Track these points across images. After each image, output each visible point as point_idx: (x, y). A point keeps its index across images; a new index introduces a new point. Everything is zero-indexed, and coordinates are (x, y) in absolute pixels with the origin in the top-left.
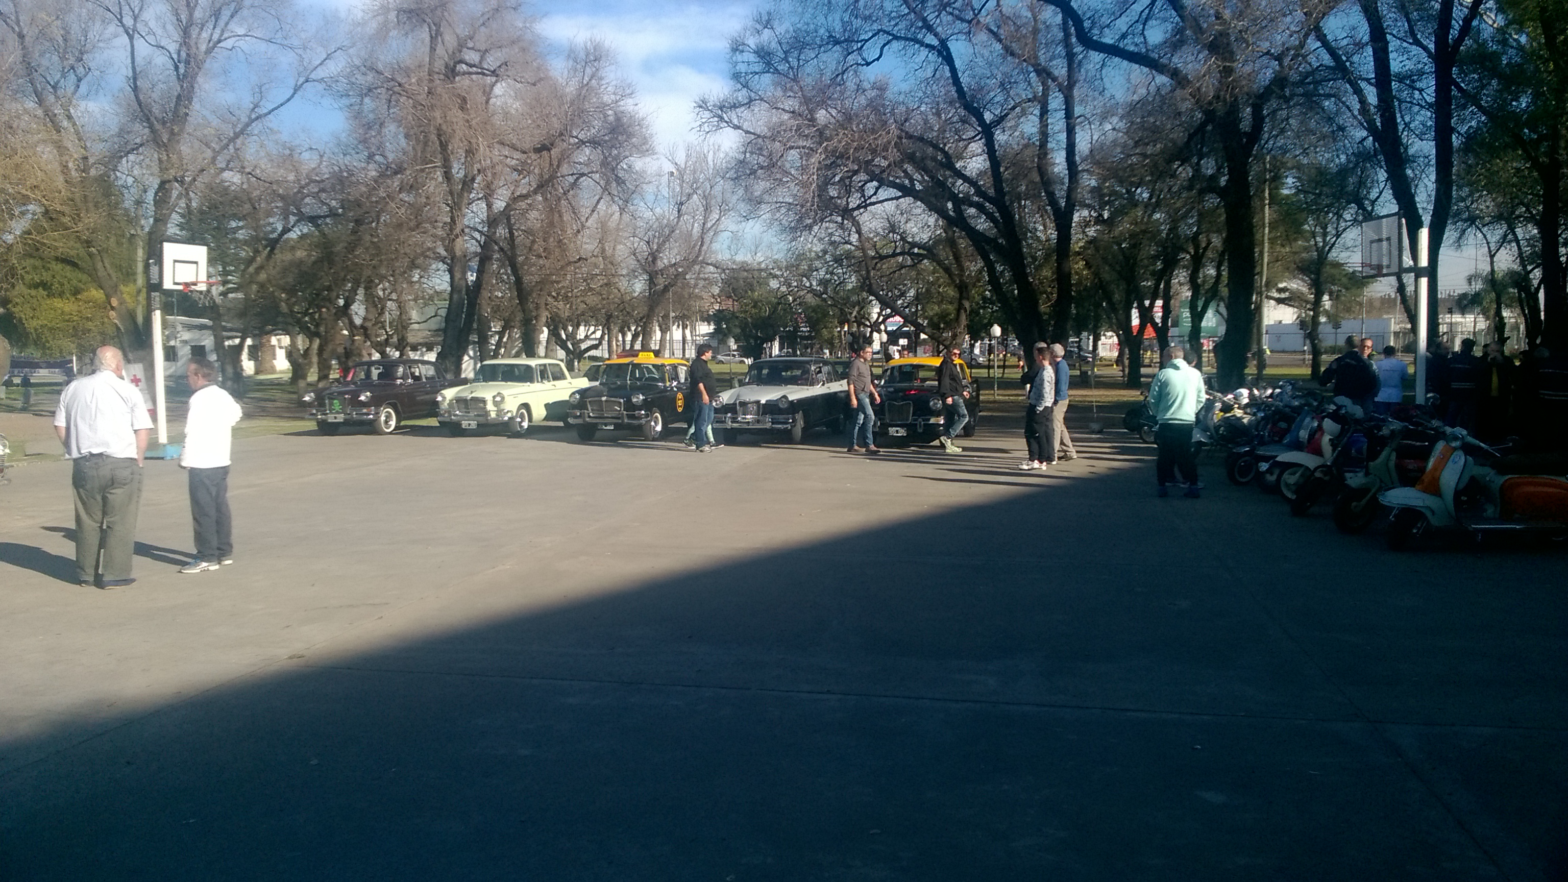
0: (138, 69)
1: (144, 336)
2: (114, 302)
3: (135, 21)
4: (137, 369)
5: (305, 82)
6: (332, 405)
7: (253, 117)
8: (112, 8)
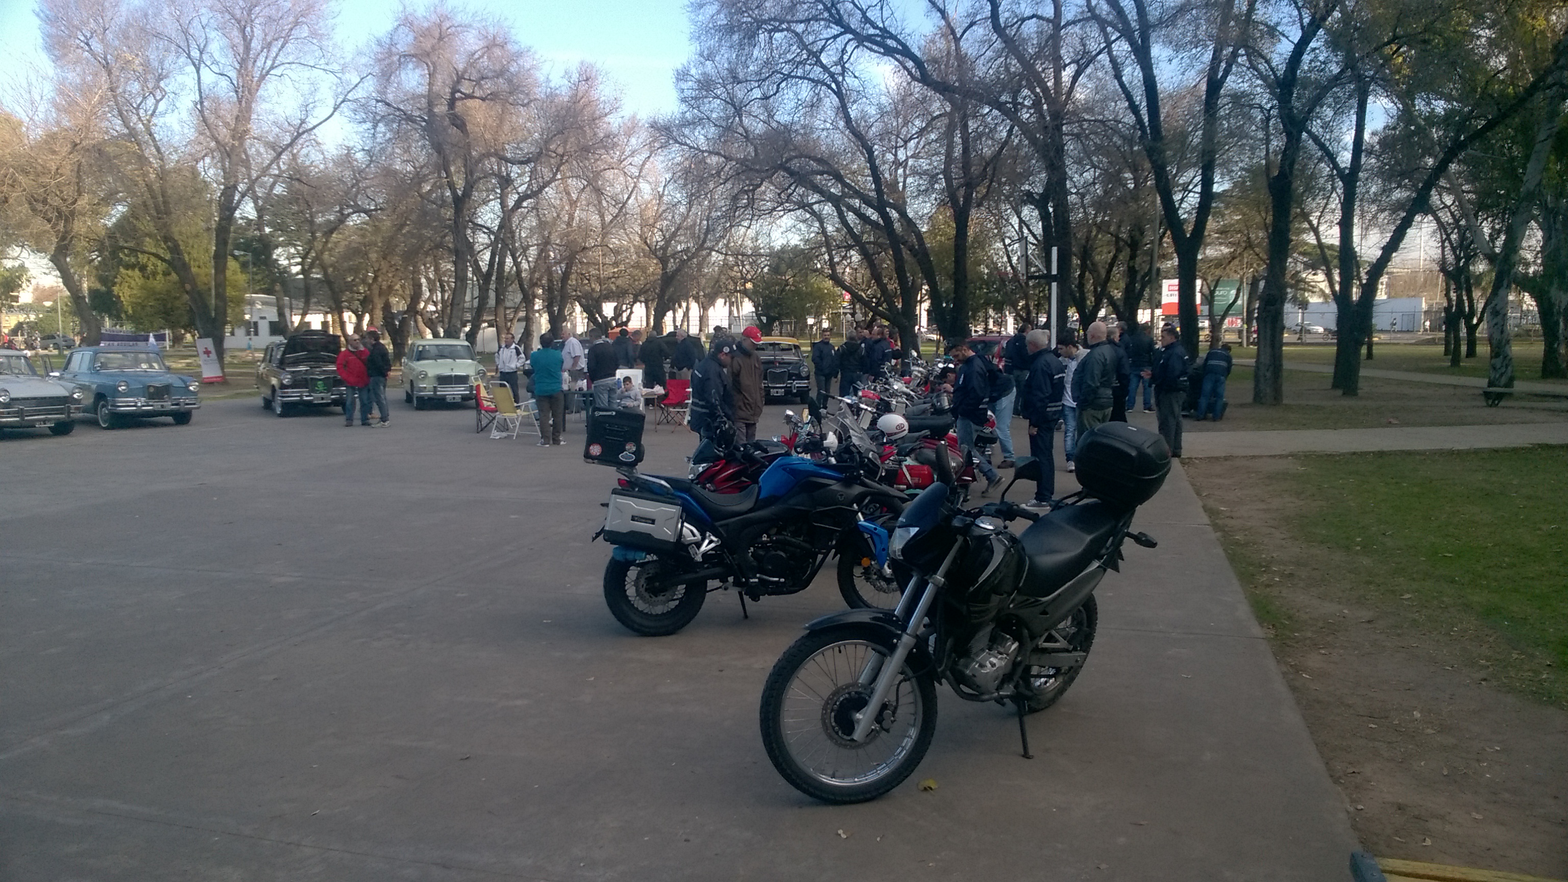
0: (204, 96)
1: (213, 315)
2: (188, 287)
3: (201, 53)
4: (208, 343)
5: (343, 102)
6: (316, 385)
7: (300, 132)
8: (181, 44)
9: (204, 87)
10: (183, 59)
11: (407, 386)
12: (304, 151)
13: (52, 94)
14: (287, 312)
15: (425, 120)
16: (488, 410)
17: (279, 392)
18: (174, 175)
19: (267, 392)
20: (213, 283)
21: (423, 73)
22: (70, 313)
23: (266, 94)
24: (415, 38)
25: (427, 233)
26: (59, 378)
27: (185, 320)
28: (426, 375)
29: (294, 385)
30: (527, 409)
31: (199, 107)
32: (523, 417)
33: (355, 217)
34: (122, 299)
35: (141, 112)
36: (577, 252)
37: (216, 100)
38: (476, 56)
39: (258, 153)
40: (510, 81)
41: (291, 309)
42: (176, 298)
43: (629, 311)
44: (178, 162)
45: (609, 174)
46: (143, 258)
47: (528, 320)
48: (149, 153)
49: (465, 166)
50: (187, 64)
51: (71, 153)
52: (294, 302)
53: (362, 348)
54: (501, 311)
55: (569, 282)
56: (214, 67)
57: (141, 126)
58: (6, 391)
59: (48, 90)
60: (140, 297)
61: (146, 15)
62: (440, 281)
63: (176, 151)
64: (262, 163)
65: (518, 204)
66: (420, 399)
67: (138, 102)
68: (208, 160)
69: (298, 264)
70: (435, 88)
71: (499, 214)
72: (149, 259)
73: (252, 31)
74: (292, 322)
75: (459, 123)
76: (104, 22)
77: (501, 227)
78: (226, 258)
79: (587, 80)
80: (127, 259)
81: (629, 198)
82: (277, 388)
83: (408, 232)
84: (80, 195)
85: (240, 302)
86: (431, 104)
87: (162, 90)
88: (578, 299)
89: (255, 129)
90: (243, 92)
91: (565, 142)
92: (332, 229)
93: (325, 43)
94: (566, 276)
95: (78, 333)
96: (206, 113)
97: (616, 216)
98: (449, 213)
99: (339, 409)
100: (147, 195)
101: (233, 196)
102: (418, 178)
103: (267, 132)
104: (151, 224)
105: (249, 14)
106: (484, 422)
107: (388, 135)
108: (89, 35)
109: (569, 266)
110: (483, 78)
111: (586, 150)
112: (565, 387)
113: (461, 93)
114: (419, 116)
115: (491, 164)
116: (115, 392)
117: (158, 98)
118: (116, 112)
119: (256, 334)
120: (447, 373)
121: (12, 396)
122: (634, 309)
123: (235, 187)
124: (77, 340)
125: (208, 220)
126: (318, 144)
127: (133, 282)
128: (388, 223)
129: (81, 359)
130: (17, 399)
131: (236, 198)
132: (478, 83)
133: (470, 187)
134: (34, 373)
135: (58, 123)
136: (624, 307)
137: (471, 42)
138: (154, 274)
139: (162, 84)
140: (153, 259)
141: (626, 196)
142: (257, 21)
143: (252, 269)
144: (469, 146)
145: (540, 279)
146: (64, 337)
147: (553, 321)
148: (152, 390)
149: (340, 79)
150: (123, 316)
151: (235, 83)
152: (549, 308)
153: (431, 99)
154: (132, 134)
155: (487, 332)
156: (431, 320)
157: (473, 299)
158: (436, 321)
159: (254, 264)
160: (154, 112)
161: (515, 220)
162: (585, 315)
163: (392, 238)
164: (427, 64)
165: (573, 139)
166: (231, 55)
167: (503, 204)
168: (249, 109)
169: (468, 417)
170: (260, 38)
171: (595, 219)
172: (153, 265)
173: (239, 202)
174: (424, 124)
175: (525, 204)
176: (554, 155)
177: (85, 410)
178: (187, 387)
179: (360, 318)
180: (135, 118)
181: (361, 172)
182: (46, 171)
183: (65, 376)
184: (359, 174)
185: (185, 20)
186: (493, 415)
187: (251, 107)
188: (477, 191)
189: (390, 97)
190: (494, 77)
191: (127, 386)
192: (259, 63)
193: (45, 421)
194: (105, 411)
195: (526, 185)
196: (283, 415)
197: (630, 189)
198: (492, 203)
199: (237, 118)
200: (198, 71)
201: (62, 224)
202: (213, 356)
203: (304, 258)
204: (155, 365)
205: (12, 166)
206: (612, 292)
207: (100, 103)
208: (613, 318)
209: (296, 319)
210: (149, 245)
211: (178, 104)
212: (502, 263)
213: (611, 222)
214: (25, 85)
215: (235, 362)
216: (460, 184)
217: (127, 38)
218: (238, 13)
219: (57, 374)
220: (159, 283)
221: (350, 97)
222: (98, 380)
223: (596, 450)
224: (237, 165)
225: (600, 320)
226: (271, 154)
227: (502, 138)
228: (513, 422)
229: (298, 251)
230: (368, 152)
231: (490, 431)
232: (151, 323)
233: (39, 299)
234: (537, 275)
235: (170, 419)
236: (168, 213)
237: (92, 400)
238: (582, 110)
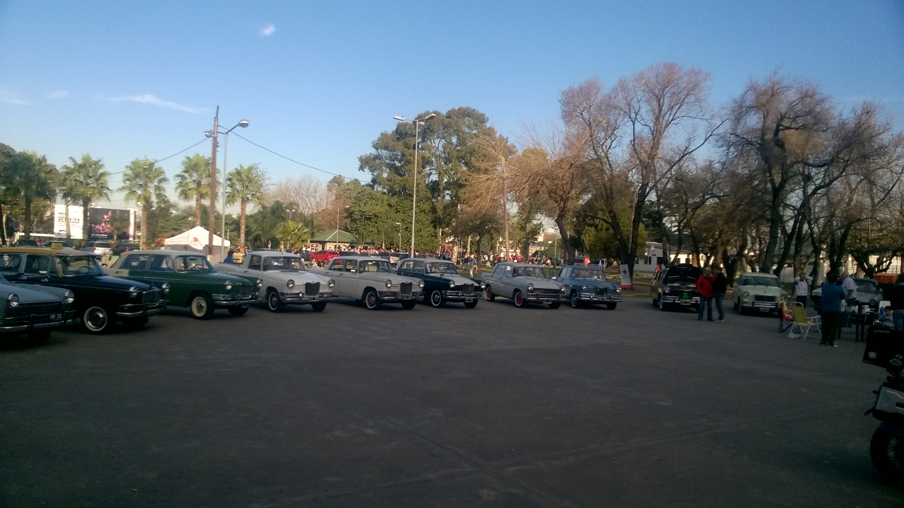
0: (636, 137)
1: (630, 252)
2: (619, 237)
3: (636, 115)
4: (626, 267)
5: (710, 136)
6: (683, 295)
7: (685, 153)
8: (627, 111)
9: (636, 132)
10: (627, 118)
11: (736, 300)
12: (686, 164)
13: (564, 140)
14: (668, 252)
15: (759, 144)
16: (788, 319)
17: (662, 296)
18: (617, 179)
19: (656, 296)
20: (631, 235)
21: (760, 116)
22: (560, 247)
23: (668, 134)
24: (757, 97)
25: (754, 209)
26: (556, 280)
27: (614, 254)
28: (748, 294)
29: (671, 293)
30: (814, 321)
31: (633, 143)
32: (812, 326)
33: (711, 200)
34: (585, 242)
35: (604, 147)
36: (853, 222)
37: (642, 139)
38: (794, 104)
39: (661, 166)
40: (815, 117)
41: (670, 251)
42: (612, 243)
43: (888, 262)
44: (619, 172)
45: (880, 172)
46: (597, 221)
47: (816, 265)
48: (606, 167)
49: (782, 169)
50: (629, 121)
51: (569, 169)
52: (672, 247)
53: (711, 275)
54: (798, 258)
55: (846, 242)
56: (642, 122)
57: (603, 154)
58: (532, 284)
59: (561, 138)
60: (594, 241)
61: (610, 98)
62: (759, 237)
63: (619, 167)
64: (662, 171)
65: (814, 192)
66: (744, 308)
67: (603, 142)
68: (634, 170)
69: (675, 226)
70: (767, 125)
71: (802, 198)
72: (599, 222)
73: (664, 101)
74: (670, 259)
75: (780, 144)
76: (590, 103)
77: (802, 205)
78: (639, 223)
79: (868, 113)
80: (589, 221)
81: (893, 187)
82: (662, 294)
83: (742, 209)
84: (572, 189)
85: (643, 245)
86: (763, 134)
87: (615, 135)
88: (852, 253)
89: (660, 153)
90: (656, 134)
91: (850, 153)
92: (697, 206)
93: (703, 104)
94: (844, 237)
95: (563, 258)
96: (636, 146)
97: (883, 199)
98: (769, 198)
99: (694, 309)
100: (603, 189)
101: (646, 190)
102: (751, 178)
103: (667, 154)
104: (604, 204)
105: (663, 92)
106: (785, 326)
107: (736, 154)
108: (582, 110)
109: (847, 232)
110: (797, 117)
111: (865, 157)
112: (843, 310)
113: (783, 126)
114: (755, 141)
115: (799, 168)
116: (581, 288)
117: (613, 139)
118: (592, 148)
119: (650, 264)
120: (761, 293)
121: (535, 287)
122: (892, 261)
123: (647, 185)
124: (562, 261)
125: (632, 202)
126: (694, 160)
127: (591, 234)
128: (730, 204)
129: (566, 272)
130: (537, 289)
131: (647, 191)
132: (794, 119)
133: (784, 181)
134: (545, 277)
135: (565, 154)
136: (885, 259)
137: (792, 96)
138: (601, 229)
139: (615, 132)
140: (601, 222)
141: (891, 186)
142: (667, 96)
143: (651, 228)
144: (785, 158)
145: (826, 239)
146: (556, 259)
147: (832, 265)
148: (598, 290)
149: (710, 123)
150: (584, 250)
151: (652, 129)
152: (830, 257)
153: (763, 131)
154: (599, 158)
155: (788, 270)
156: (751, 261)
157: (780, 249)
158: (754, 261)
159: (653, 226)
160: (610, 146)
161: (812, 201)
162: (855, 263)
163: (731, 213)
164: (763, 111)
165: (855, 151)
166: (651, 115)
167: (804, 192)
168: (658, 143)
169: (774, 322)
170: (668, 105)
171: (867, 201)
172: (601, 225)
173: (649, 192)
174: (758, 146)
175: (819, 191)
176: (842, 161)
177: (566, 297)
178: (616, 290)
179: (708, 259)
180: (601, 150)
181: (717, 174)
182: (557, 178)
183: (558, 279)
184: (716, 176)
185: (629, 99)
186: (791, 323)
187: (659, 142)
188: (788, 184)
189: (739, 132)
190: (805, 115)
191: (587, 287)
192: (666, 118)
193: (547, 301)
194: (575, 299)
195: (821, 180)
196: (663, 310)
197: (895, 181)
198: (797, 191)
199: (652, 148)
200: (634, 125)
201: (562, 203)
202: (628, 274)
203: (679, 223)
204: (600, 277)
205: (543, 175)
206: (876, 248)
207: (585, 143)
208: (876, 266)
209: (672, 257)
210: (600, 214)
211: (622, 142)
212: (801, 228)
213: (879, 202)
214: (552, 136)
215: (638, 278)
216: (778, 180)
217: (600, 110)
218: (657, 92)
219: (555, 278)
220: (603, 234)
221: (715, 133)
222: (574, 283)
223: (872, 355)
224: (649, 173)
225: (866, 267)
226: (667, 167)
227: (806, 153)
228: (804, 328)
229: (676, 219)
230: (723, 164)
231: (788, 333)
232: (598, 255)
233: (546, 240)
234: (823, 236)
235: (605, 306)
236: (612, 198)
237: (570, 292)
238: (863, 132)
